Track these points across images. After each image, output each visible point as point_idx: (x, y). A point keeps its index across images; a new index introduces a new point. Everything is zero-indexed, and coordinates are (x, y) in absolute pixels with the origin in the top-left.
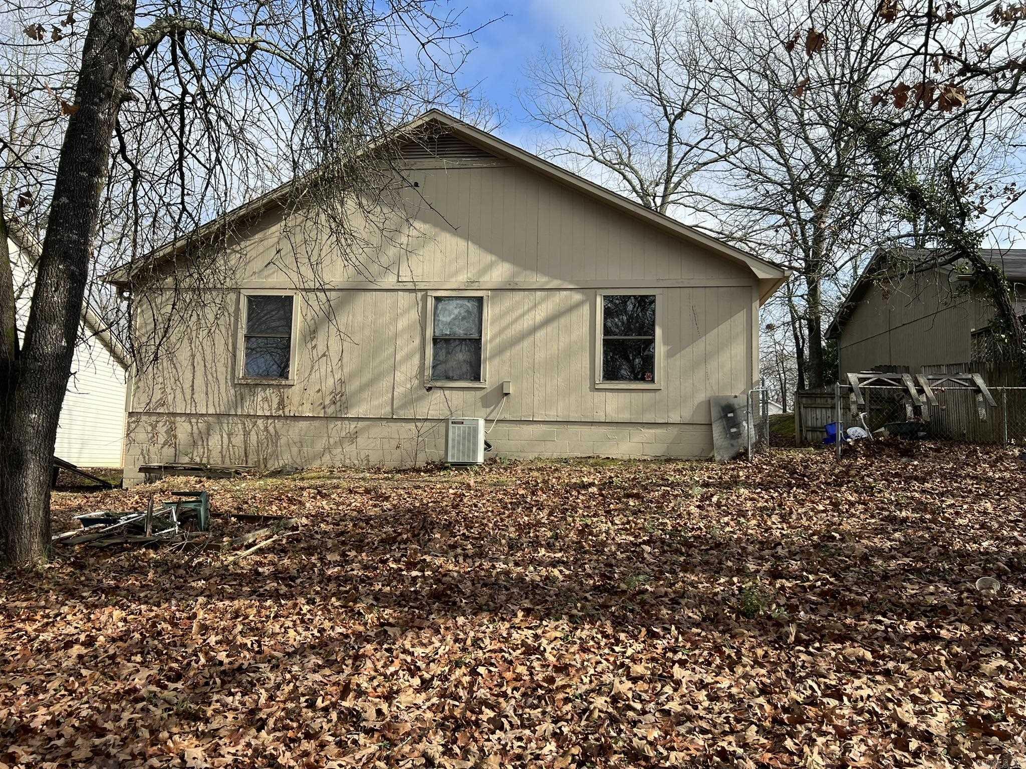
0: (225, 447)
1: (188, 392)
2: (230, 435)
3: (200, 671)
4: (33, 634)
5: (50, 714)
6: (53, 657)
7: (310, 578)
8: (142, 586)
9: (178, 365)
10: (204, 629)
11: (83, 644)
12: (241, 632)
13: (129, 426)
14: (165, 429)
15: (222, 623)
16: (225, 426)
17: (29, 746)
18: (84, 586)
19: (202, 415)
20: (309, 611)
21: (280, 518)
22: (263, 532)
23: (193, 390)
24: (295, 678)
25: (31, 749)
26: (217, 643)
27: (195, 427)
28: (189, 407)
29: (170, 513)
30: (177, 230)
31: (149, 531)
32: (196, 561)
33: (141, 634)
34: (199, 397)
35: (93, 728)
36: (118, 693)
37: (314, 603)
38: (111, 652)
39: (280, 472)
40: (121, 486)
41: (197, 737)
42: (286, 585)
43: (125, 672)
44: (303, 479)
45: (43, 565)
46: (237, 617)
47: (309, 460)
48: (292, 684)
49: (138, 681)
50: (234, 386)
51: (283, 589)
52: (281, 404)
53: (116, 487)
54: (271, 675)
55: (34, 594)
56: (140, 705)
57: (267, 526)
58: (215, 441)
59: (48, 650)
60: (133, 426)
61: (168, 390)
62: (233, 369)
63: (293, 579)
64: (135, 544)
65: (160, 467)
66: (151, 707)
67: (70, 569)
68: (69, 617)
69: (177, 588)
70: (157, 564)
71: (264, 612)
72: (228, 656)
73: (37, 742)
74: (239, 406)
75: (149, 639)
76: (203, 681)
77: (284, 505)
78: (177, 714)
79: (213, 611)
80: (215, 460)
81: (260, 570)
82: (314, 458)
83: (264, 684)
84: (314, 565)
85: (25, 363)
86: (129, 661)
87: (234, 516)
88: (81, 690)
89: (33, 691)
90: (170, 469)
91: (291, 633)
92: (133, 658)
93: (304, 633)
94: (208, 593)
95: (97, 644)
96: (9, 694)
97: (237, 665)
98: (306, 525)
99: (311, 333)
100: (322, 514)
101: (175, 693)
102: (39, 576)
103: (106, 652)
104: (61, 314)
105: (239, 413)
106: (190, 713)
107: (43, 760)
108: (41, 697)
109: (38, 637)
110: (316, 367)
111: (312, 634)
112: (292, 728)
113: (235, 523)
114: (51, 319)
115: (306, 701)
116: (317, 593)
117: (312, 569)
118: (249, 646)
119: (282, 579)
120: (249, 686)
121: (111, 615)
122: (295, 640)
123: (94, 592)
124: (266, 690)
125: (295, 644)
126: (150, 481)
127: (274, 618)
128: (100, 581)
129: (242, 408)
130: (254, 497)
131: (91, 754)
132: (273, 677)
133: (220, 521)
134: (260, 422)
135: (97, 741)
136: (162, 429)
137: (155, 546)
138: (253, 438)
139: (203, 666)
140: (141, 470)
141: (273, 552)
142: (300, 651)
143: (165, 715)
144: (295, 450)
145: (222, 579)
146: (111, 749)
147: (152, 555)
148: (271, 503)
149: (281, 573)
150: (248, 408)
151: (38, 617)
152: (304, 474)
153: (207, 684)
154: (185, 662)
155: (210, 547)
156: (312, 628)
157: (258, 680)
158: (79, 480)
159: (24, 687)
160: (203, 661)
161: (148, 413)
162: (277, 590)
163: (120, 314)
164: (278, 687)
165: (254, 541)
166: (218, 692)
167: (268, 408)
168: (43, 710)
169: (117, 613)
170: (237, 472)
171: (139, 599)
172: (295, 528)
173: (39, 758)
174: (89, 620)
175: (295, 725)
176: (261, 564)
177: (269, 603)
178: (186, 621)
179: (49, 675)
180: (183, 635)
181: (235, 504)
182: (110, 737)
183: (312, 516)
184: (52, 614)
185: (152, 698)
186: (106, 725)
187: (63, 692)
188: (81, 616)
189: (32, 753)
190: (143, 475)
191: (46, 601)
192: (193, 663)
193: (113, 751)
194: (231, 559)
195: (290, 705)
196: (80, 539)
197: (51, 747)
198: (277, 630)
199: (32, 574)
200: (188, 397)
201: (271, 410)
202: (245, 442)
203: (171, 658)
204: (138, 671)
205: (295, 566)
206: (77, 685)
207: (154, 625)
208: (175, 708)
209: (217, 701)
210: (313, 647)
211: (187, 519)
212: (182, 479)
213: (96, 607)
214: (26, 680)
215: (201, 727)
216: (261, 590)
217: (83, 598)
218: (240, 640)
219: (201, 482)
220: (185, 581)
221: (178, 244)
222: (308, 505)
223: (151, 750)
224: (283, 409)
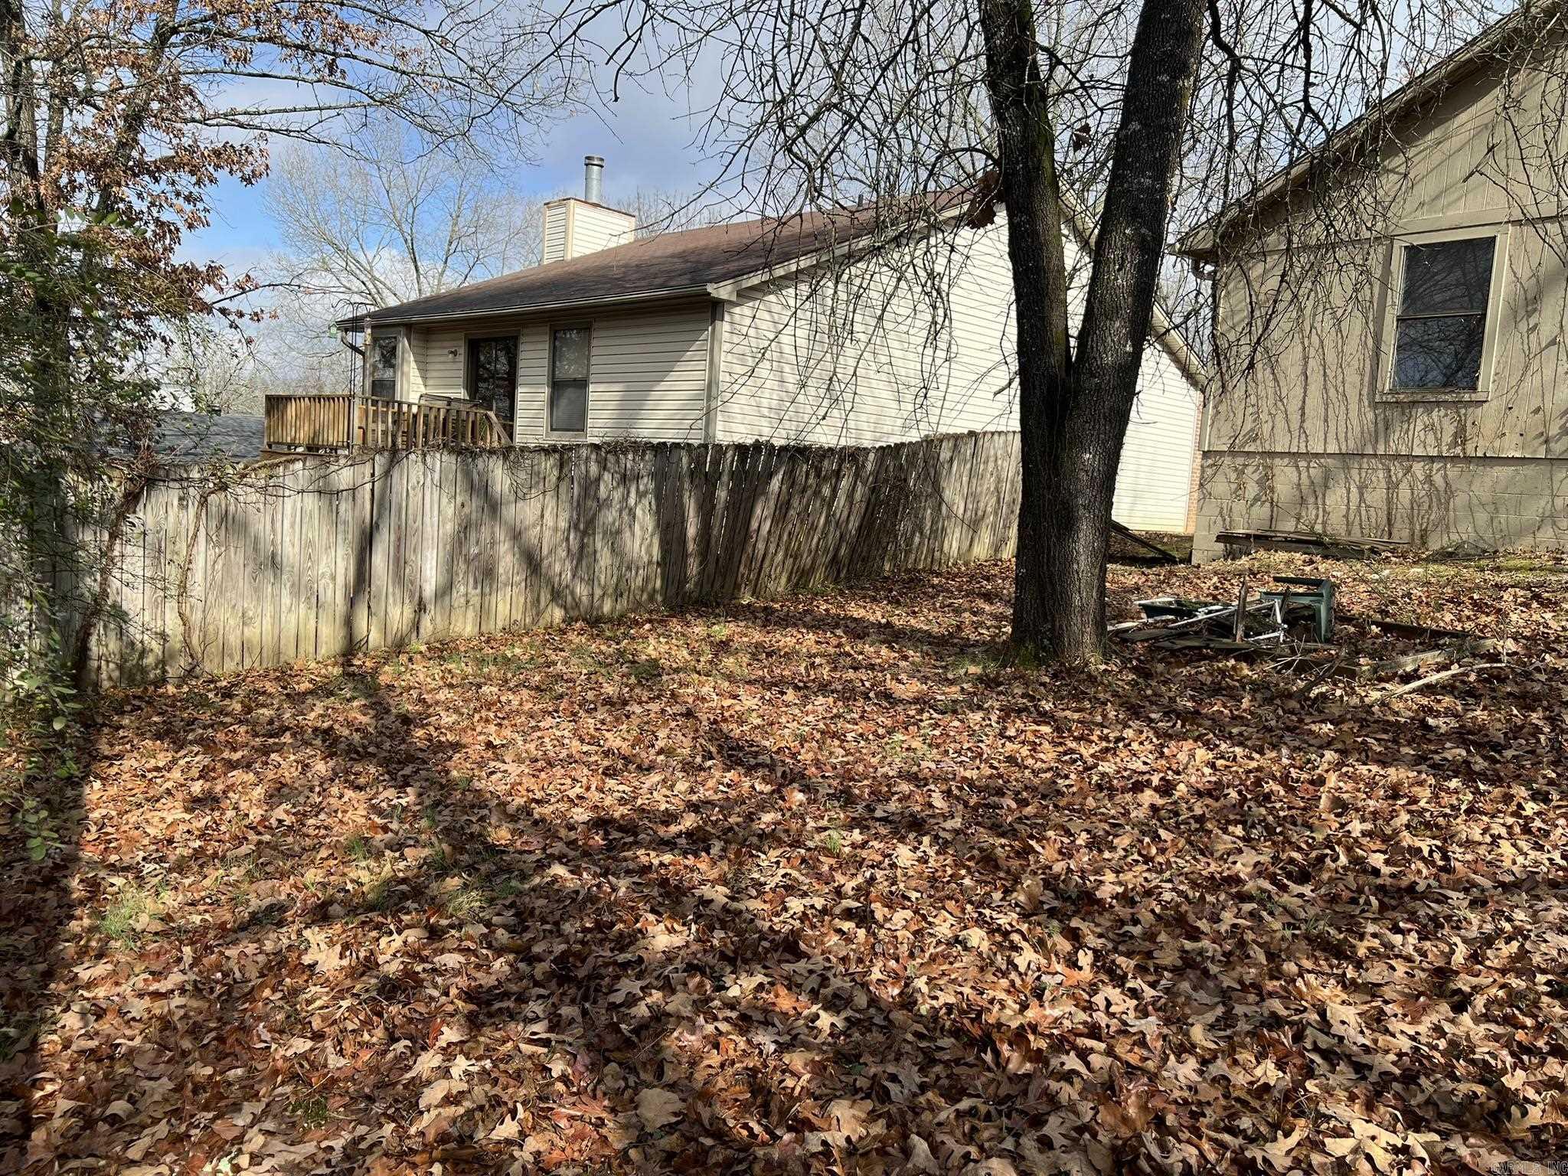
0: (1353, 507)
1: (1295, 418)
2: (1362, 489)
3: (1339, 876)
4: (1090, 761)
5: (1120, 883)
6: (1118, 799)
7: (1533, 752)
8: (1234, 718)
9: (1281, 377)
10: (1340, 806)
11: (1156, 789)
12: (1408, 826)
13: (1203, 472)
14: (1256, 476)
15: (1371, 802)
16: (1355, 473)
17: (1098, 925)
18: (1152, 703)
19: (1317, 455)
20: (1539, 814)
21: (1463, 635)
22: (1433, 657)
23: (1303, 414)
24: (1519, 933)
25: (1098, 930)
26: (1364, 834)
27: (1304, 475)
28: (1295, 442)
29: (1271, 608)
30: (1294, 146)
31: (1240, 633)
32: (1316, 691)
33: (1240, 793)
34: (1313, 425)
35: (1179, 923)
36: (1212, 878)
37: (1546, 800)
38: (1198, 811)
39: (1450, 554)
40: (1189, 561)
41: (1345, 987)
42: (1485, 758)
43: (1221, 848)
44: (1498, 569)
45: (1097, 665)
46: (1396, 796)
47: (1508, 537)
48: (1515, 945)
49: (1243, 866)
50: (1374, 405)
51: (1480, 764)
52: (1460, 436)
53: (1182, 561)
54: (1471, 916)
55: (1087, 704)
56: (1248, 907)
57: (1437, 647)
58: (1336, 498)
59: (1111, 788)
60: (1209, 471)
61: (1264, 416)
62: (1374, 378)
63: (1498, 748)
64: (1220, 651)
65: (1248, 536)
66: (1264, 914)
67: (1131, 676)
68: (1135, 746)
69: (1288, 729)
70: (1257, 687)
71: (1446, 799)
72: (1387, 862)
73: (1105, 921)
74: (1381, 441)
75: (1252, 804)
76: (1346, 895)
77: (1467, 612)
78: (1307, 937)
79: (1354, 778)
80: (1337, 527)
81: (1431, 721)
82: (1520, 533)
83: (1459, 928)
84: (1538, 730)
85: (1078, 381)
86: (1225, 831)
87: (1378, 624)
88: (1160, 859)
89: (1097, 844)
90: (1264, 540)
91: (1506, 847)
92: (1231, 828)
93: (1533, 854)
94: (1339, 746)
95: (1177, 794)
96: (1066, 840)
97: (1405, 882)
98: (1515, 653)
99: (1529, 303)
100: (1546, 636)
101: (1300, 902)
102: (1092, 679)
103: (1190, 809)
104: (1126, 302)
105: (1381, 451)
106: (1329, 943)
107: (1115, 950)
108: (1107, 855)
109: (1096, 766)
110: (1535, 365)
111: (1550, 860)
112: (1524, 1027)
113: (1377, 636)
114: (1114, 312)
115: (1548, 983)
116: (1551, 782)
117: (1534, 735)
118: (1426, 853)
119: (1473, 743)
120: (1431, 925)
121: (1192, 756)
122: (1514, 863)
123: (1166, 714)
124: (1465, 941)
125: (1515, 869)
126: (1231, 555)
127: (1468, 812)
128: (1172, 700)
129: (1387, 442)
130: (1409, 595)
131: (1179, 963)
132: (1476, 923)
133: (1352, 629)
134: (1418, 468)
135: (1188, 945)
136: (1252, 477)
137: (1250, 657)
138: (1404, 494)
139: (1344, 867)
140: (1219, 539)
141: (1451, 693)
142: (1526, 886)
143: (1288, 933)
144: (1482, 517)
145: (1361, 727)
146: (1209, 964)
147: (1246, 672)
148: (1440, 608)
149: (1470, 732)
150: (1397, 443)
151: (1094, 738)
152: (1501, 561)
153: (1354, 901)
154: (1314, 854)
155: (1340, 671)
156: (1547, 847)
157: (1448, 918)
158: (1131, 548)
159: (1084, 835)
160: (1343, 860)
161: (1232, 453)
162: (1466, 762)
163: (1201, 300)
164: (1489, 941)
165: (1416, 670)
166: (1374, 920)
167: (1434, 443)
168: (1110, 877)
169: (1202, 754)
170: (1373, 550)
171: (1231, 737)
172: (1494, 657)
173: (1110, 946)
174: (1162, 754)
175: (1529, 1022)
176: (1430, 711)
177: (1454, 783)
178: (1307, 786)
179: (1114, 825)
180: (1304, 809)
181: (1375, 604)
182: (1205, 943)
183: (1525, 638)
184: (1112, 736)
185: (1264, 899)
186: (1199, 924)
187: (1136, 857)
188: (1150, 747)
189: (1100, 936)
190: (1221, 545)
191: (1104, 716)
192: (1328, 860)
193: (1214, 969)
194: (1376, 695)
195: (1518, 983)
196: (1141, 635)
197: (1125, 934)
198: (1476, 836)
199: (1083, 676)
200: (1295, 425)
201: (1439, 446)
202: (1389, 501)
203: (1290, 843)
204: (1240, 851)
205: (1498, 725)
206: (1154, 851)
207: (1258, 782)
208: (1303, 927)
209: (1375, 935)
210: (1553, 884)
211: (1300, 621)
212: (1281, 556)
213: (1171, 737)
214: (1087, 825)
215: (1351, 973)
216: (1437, 757)
217: (1152, 720)
218: (1407, 839)
219: (1312, 562)
220: (1301, 721)
221: (1294, 172)
222: (1514, 617)
223: (1271, 985)
224: (1464, 443)
